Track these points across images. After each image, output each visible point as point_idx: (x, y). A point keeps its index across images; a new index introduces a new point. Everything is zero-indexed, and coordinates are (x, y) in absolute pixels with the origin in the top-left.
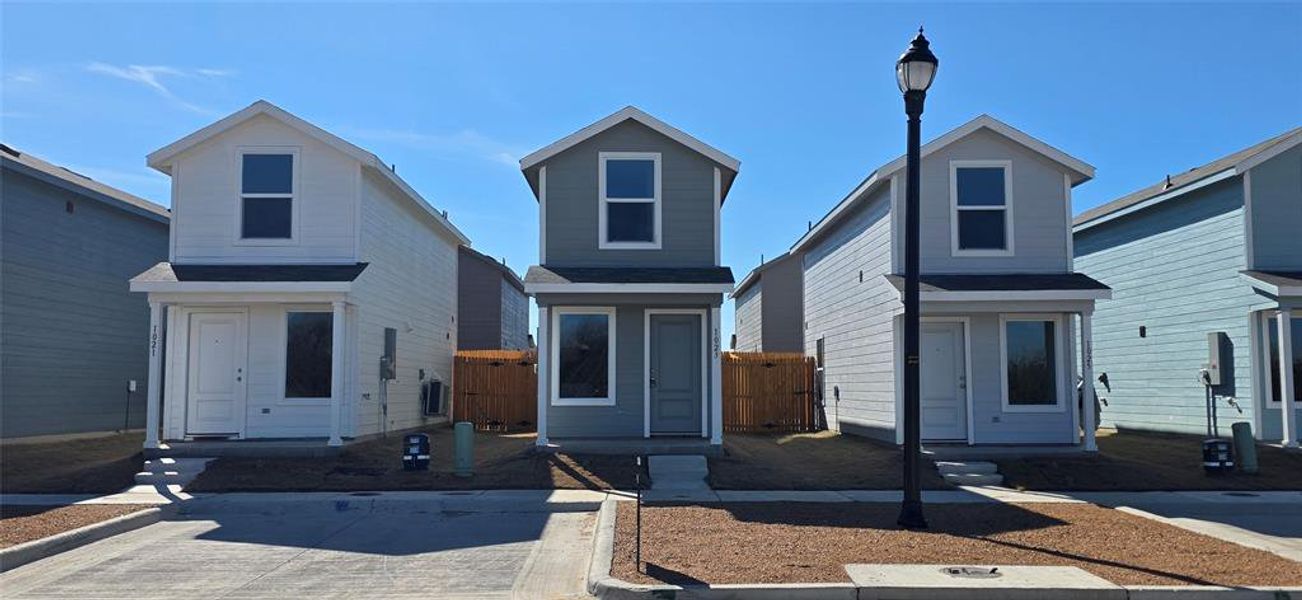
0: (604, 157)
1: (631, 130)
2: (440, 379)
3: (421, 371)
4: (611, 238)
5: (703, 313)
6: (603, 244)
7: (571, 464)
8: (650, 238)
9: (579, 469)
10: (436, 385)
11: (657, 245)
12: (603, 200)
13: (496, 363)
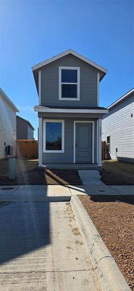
0: (61, 68)
1: (70, 58)
2: (11, 145)
3: (5, 143)
4: (63, 96)
5: (93, 122)
6: (60, 98)
7: (51, 173)
8: (76, 97)
9: (54, 175)
10: (9, 147)
11: (78, 99)
12: (60, 83)
13: (26, 142)
